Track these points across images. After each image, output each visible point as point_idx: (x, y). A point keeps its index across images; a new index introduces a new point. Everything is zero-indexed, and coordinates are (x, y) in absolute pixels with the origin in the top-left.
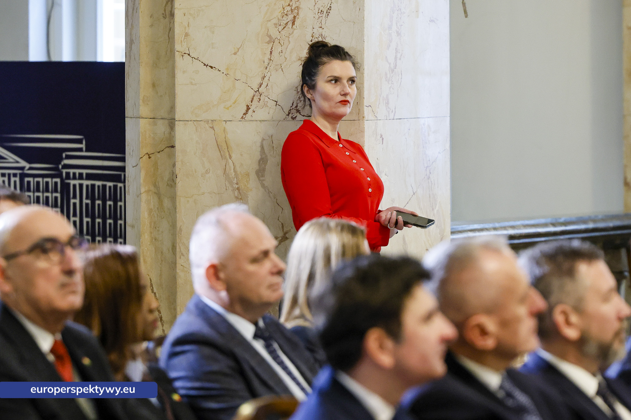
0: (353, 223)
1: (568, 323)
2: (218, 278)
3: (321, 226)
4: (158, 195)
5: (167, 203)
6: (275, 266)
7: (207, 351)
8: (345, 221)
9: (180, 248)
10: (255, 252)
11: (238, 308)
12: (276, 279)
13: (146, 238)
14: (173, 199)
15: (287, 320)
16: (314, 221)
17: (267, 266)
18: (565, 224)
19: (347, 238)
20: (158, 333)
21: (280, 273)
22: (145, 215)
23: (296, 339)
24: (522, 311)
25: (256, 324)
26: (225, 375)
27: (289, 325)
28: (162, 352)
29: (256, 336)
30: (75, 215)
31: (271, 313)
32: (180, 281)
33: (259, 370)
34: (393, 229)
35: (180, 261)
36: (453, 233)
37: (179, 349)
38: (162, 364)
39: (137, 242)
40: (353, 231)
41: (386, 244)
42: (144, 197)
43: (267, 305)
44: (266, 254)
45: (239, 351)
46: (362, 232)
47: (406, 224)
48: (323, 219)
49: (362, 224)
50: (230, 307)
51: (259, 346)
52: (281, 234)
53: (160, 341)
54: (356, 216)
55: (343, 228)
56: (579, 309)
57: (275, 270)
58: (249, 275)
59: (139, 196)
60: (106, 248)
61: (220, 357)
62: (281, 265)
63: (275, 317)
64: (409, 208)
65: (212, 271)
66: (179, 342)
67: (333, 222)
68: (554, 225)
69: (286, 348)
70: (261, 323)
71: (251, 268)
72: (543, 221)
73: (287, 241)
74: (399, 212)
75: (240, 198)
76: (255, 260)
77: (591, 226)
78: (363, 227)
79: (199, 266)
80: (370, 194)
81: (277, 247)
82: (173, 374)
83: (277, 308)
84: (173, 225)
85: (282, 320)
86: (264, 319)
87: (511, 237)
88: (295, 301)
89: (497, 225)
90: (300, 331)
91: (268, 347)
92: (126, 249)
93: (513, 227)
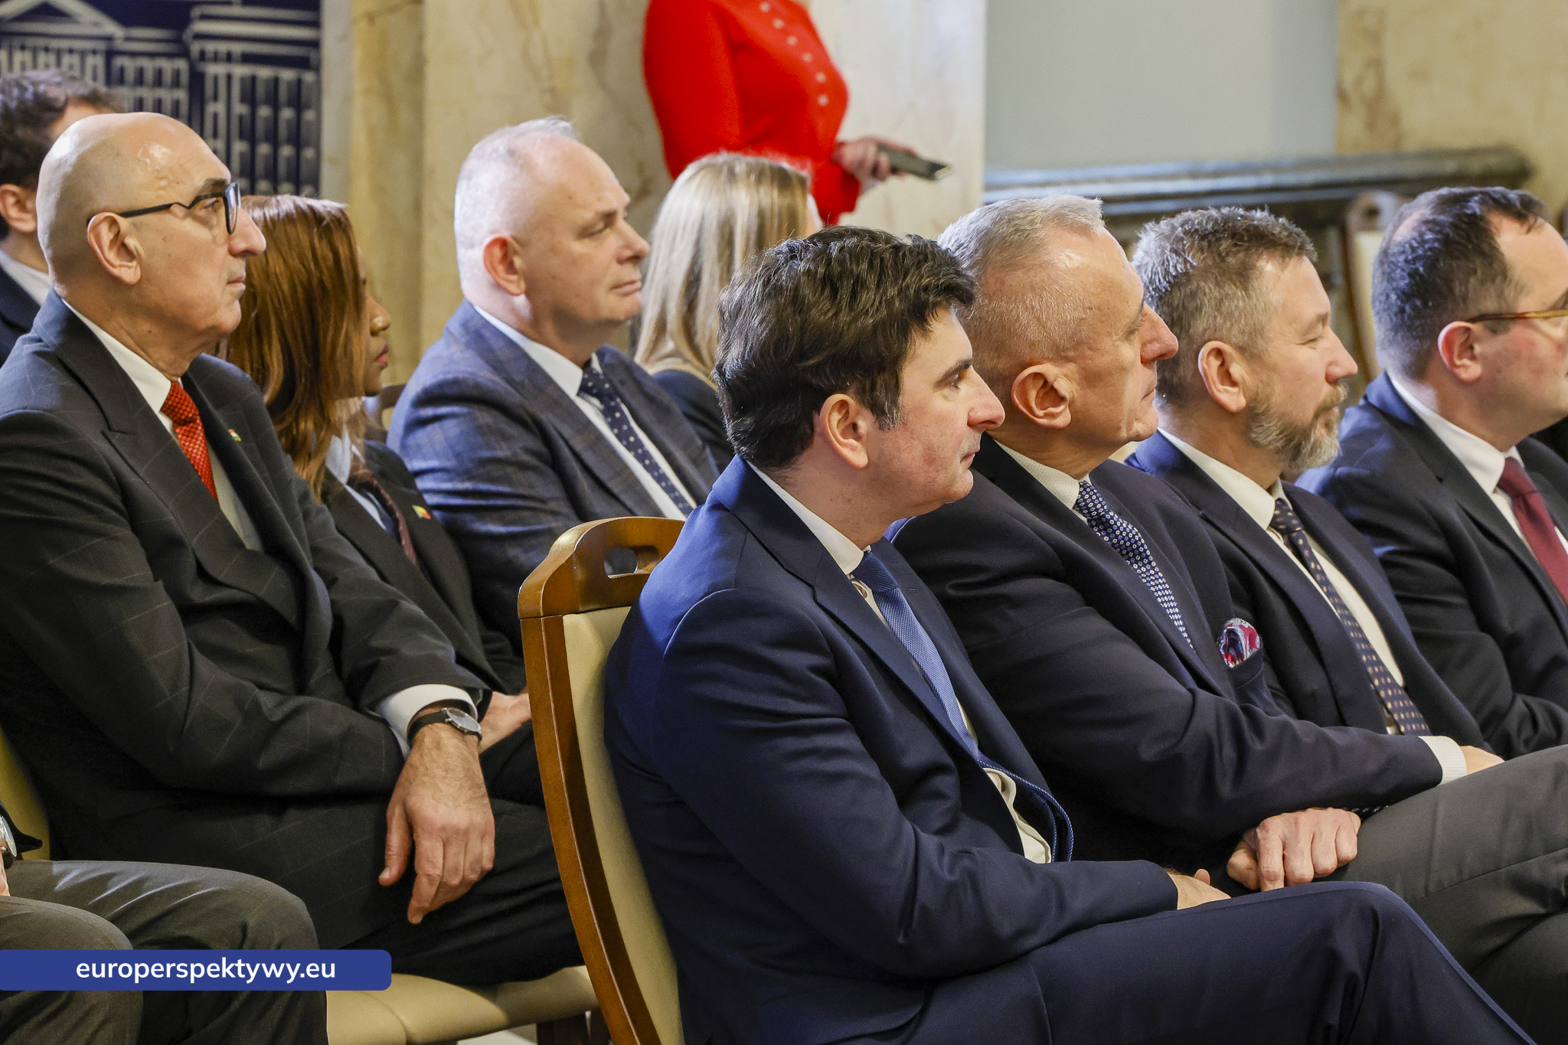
0: (785, 164)
1: (1227, 378)
2: (511, 268)
3: (716, 169)
4: (389, 99)
5: (405, 115)
6: (628, 246)
7: (486, 417)
8: (767, 161)
9: (431, 208)
10: (587, 215)
11: (549, 329)
12: (629, 272)
13: (362, 185)
14: (418, 107)
15: (647, 360)
16: (705, 160)
17: (612, 243)
18: (1217, 174)
19: (770, 197)
20: (385, 381)
21: (637, 259)
22: (360, 139)
23: (665, 397)
24: (1129, 353)
25: (586, 366)
26: (523, 466)
27: (652, 370)
28: (395, 419)
29: (584, 390)
30: (215, 135)
31: (615, 344)
32: (430, 276)
33: (589, 458)
34: (865, 180)
35: (431, 236)
36: (989, 187)
37: (428, 412)
38: (393, 444)
39: (344, 195)
40: (783, 180)
41: (850, 207)
42: (359, 102)
43: (611, 324)
44: (609, 218)
45: (550, 420)
46: (802, 181)
47: (895, 170)
48: (723, 157)
49: (803, 167)
50: (533, 328)
51: (591, 409)
52: (636, 184)
53: (390, 398)
54: (793, 151)
55: (760, 175)
56: (1249, 352)
57: (628, 253)
58: (575, 261)
59: (348, 99)
60: (286, 203)
61: (513, 430)
62: (641, 244)
63: (625, 353)
64: (902, 138)
65: (497, 252)
66: (428, 398)
67: (742, 162)
68: (1194, 175)
69: (646, 415)
70: (596, 365)
71: (579, 247)
72: (1168, 167)
73: (651, 201)
74: (882, 147)
75: (556, 106)
76: (586, 233)
77: (1268, 180)
78: (803, 170)
79: (472, 246)
80: (822, 110)
81: (628, 208)
82: (414, 464)
83: (627, 336)
84: (417, 161)
85: (638, 359)
86: (601, 355)
87: (1107, 201)
88: (661, 327)
89: (1077, 174)
90: (672, 382)
91: (608, 412)
92: (325, 205)
93: (1110, 180)
